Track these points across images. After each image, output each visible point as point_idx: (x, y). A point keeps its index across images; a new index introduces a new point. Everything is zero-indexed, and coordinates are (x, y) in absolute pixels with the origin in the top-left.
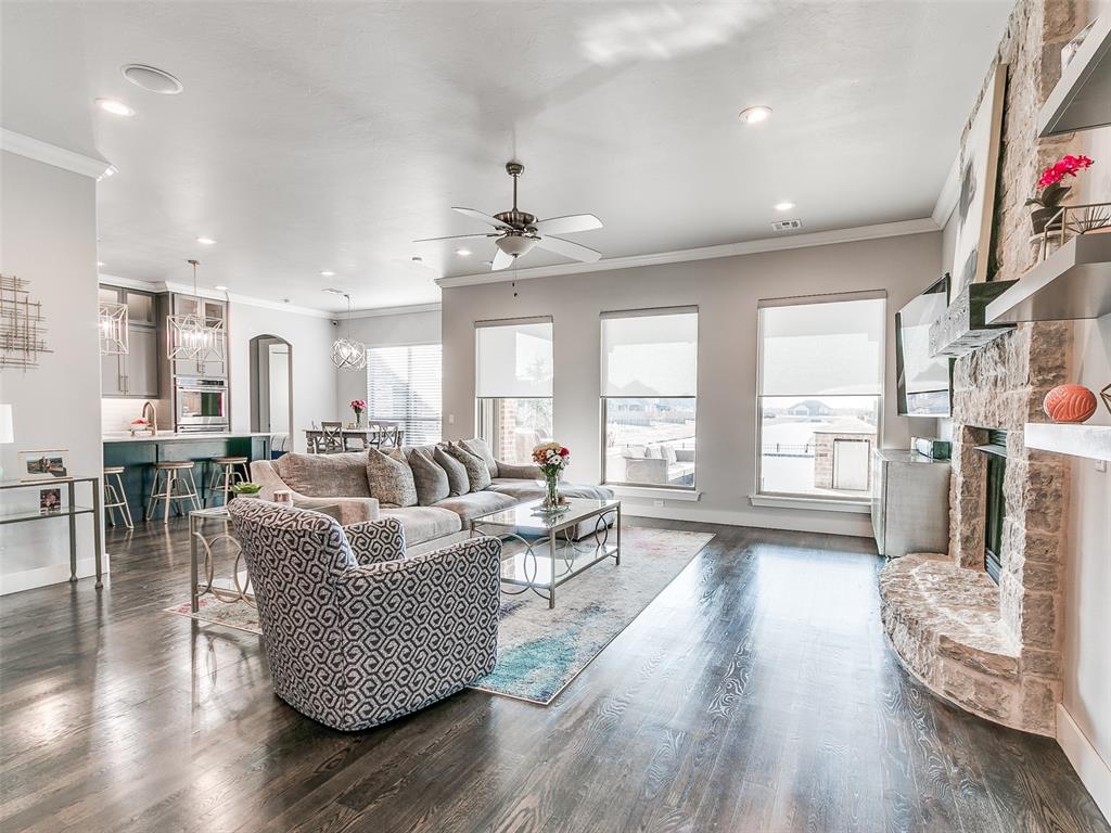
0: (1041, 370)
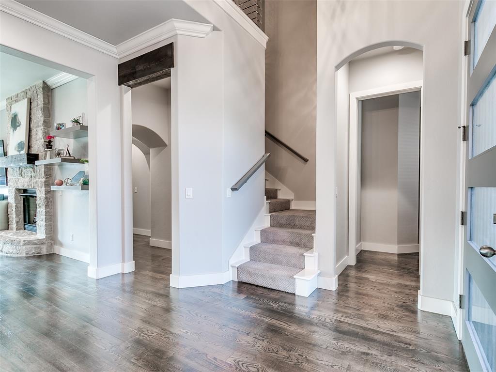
0: (46, 175)
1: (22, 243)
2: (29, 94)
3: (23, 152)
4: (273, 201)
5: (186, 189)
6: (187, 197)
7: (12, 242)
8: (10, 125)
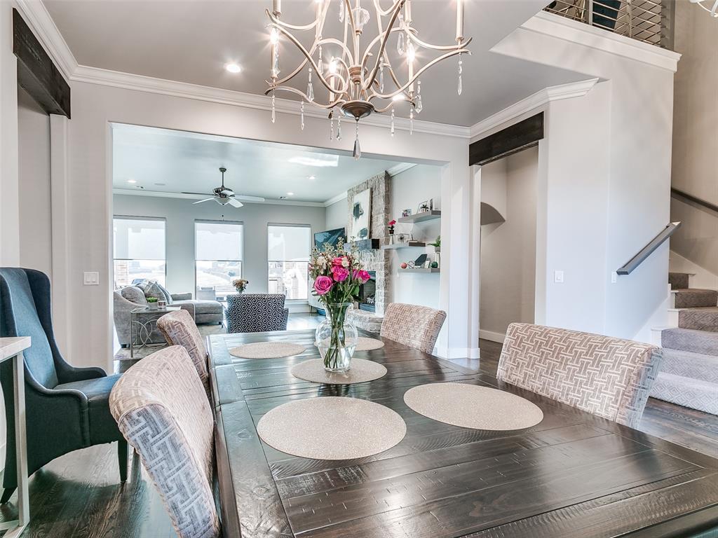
0: (386, 258)
1: (367, 320)
2: (371, 184)
3: (365, 238)
4: (683, 291)
5: (556, 272)
6: (556, 281)
7: (360, 318)
8: (352, 213)
